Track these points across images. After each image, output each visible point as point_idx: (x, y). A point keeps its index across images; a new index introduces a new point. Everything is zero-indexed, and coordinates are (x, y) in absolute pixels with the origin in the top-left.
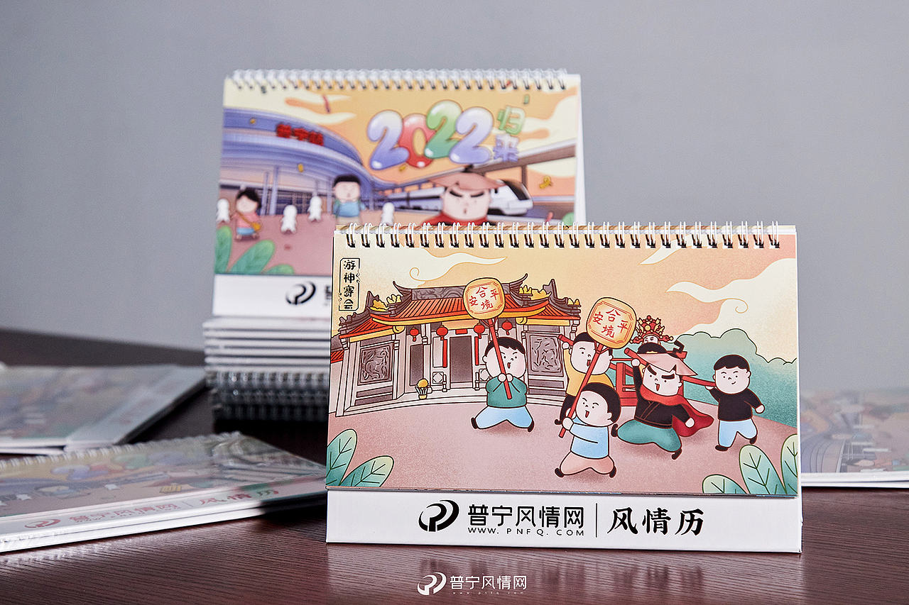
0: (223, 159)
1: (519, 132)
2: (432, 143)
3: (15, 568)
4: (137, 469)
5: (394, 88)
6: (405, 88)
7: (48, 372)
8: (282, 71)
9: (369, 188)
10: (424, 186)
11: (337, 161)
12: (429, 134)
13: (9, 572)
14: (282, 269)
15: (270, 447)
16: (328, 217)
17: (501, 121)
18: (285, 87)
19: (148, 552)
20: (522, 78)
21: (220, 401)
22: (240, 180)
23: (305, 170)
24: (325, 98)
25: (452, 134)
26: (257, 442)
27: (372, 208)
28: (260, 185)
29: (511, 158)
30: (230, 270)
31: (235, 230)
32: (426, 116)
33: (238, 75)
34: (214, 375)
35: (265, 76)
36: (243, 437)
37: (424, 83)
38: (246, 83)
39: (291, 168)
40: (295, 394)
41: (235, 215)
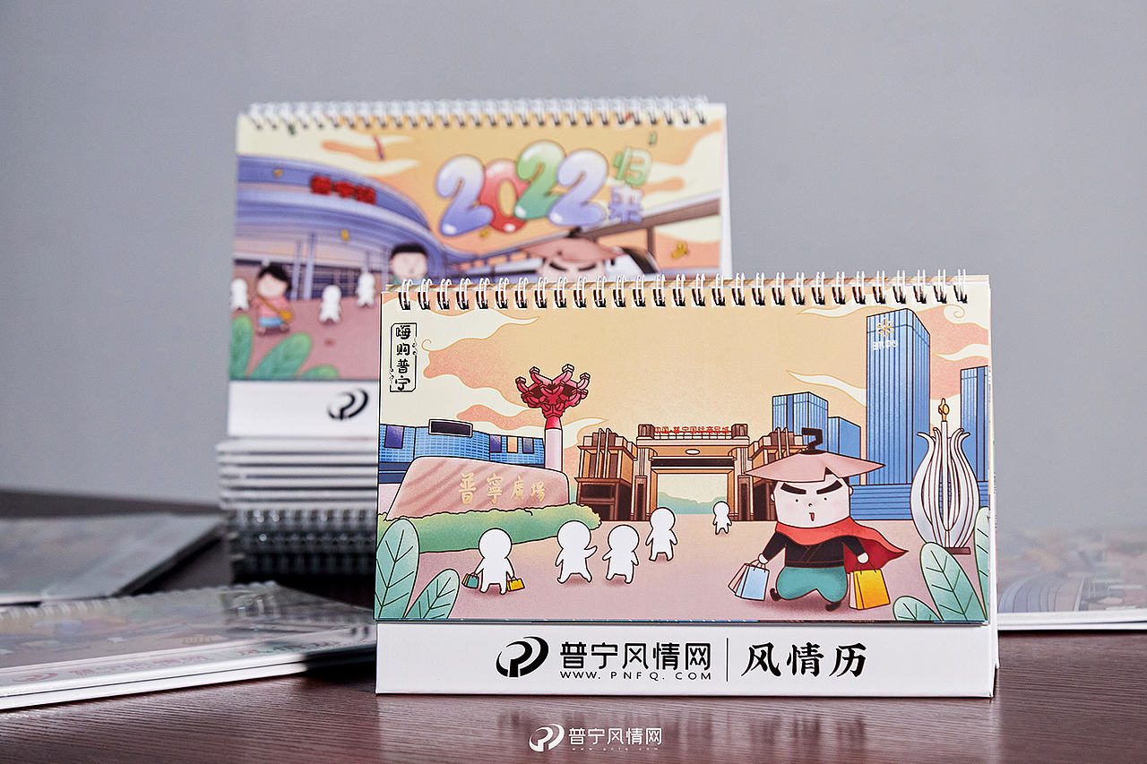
0: (240, 225)
1: (643, 183)
2: (523, 199)
5: (471, 124)
6: (487, 124)
8: (317, 103)
9: (439, 260)
10: (514, 257)
11: (393, 225)
12: (520, 187)
14: (323, 372)
17: (618, 167)
18: (321, 126)
20: (646, 109)
21: (242, 550)
22: (263, 253)
23: (351, 238)
24: (376, 139)
25: (552, 187)
28: (289, 259)
29: (632, 217)
30: (250, 375)
31: (257, 320)
32: (516, 163)
33: (255, 110)
34: (233, 514)
35: (294, 110)
36: (279, 588)
37: (513, 118)
38: (269, 120)
39: (331, 235)
40: (344, 538)
41: (257, 301)
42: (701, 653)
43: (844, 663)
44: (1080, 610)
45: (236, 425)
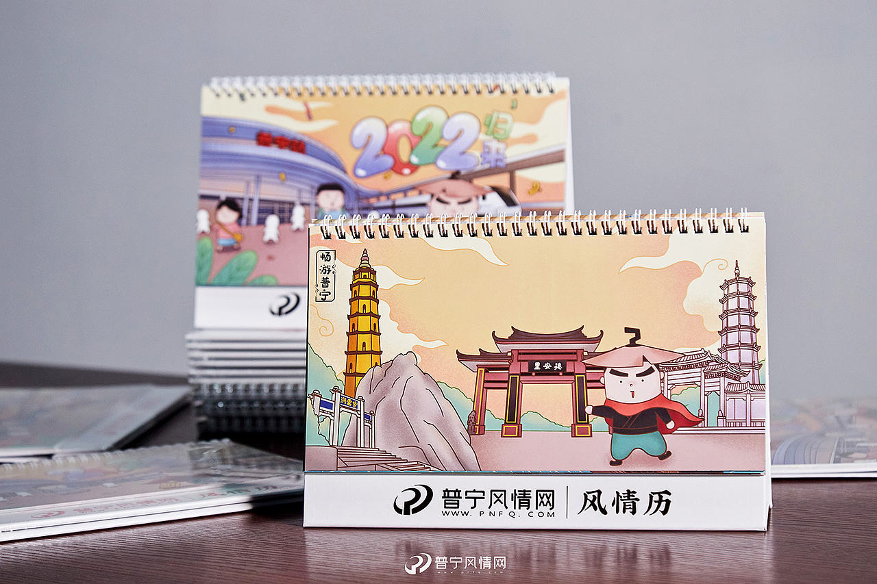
0: (203, 169)
1: (507, 138)
2: (415, 151)
5: (377, 93)
6: (389, 93)
8: (261, 77)
9: (353, 196)
10: (410, 193)
11: (319, 170)
12: (414, 140)
14: (266, 280)
17: (489, 126)
18: (264, 95)
20: (509, 82)
21: (205, 414)
22: (221, 190)
23: (286, 179)
24: (306, 105)
25: (438, 141)
28: (241, 195)
29: (498, 163)
30: (211, 282)
31: (216, 240)
32: (411, 123)
33: (215, 83)
34: (198, 387)
35: (244, 83)
36: (232, 444)
37: (409, 88)
38: (225, 90)
39: (272, 177)
40: (281, 405)
41: (216, 226)
42: (547, 497)
43: (655, 505)
44: (834, 463)
45: (201, 320)
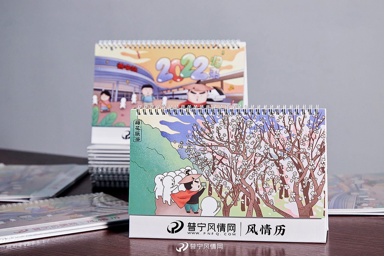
0: (95, 78)
1: (220, 67)
2: (183, 71)
3: (10, 250)
4: (60, 208)
5: (167, 48)
6: (172, 48)
7: (22, 167)
8: (119, 41)
9: (157, 90)
10: (180, 89)
11: (143, 79)
12: (182, 67)
13: (8, 251)
14: (121, 124)
15: (117, 199)
16: (139, 102)
17: (212, 62)
18: (121, 48)
19: (65, 243)
20: (221, 43)
21: (94, 180)
22: (102, 87)
23: (129, 83)
24: (138, 52)
25: (192, 67)
26: (111, 196)
27: (158, 98)
28: (111, 89)
29: (217, 77)
30: (98, 125)
31: (100, 107)
32: (181, 60)
33: (100, 43)
34: (92, 169)
35: (112, 43)
37: (180, 46)
38: (105, 46)
39: (124, 82)
40: (126, 177)
42: (232, 227)
43: (278, 231)
44: (355, 208)
45: (94, 140)
